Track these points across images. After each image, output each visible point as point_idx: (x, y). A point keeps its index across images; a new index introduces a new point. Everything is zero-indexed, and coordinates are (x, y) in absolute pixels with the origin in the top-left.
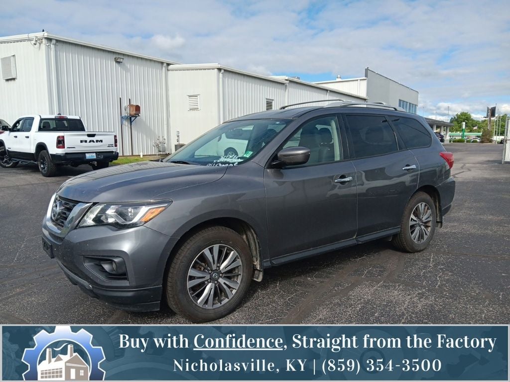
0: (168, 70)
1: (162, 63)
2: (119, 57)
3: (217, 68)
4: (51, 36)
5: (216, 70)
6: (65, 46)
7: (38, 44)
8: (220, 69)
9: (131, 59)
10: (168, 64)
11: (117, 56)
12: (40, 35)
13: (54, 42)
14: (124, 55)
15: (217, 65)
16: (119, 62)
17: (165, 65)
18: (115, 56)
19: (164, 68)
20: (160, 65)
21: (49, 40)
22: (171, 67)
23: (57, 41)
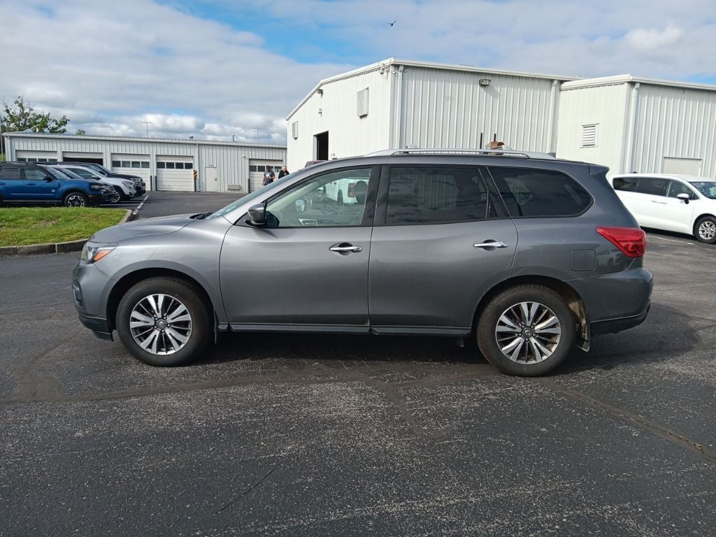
0: (560, 90)
1: (552, 81)
2: (485, 79)
3: (629, 82)
4: (399, 61)
5: (626, 84)
6: (415, 72)
7: (385, 73)
8: (632, 84)
9: (503, 80)
10: (562, 82)
11: (483, 78)
12: (387, 62)
13: (401, 68)
14: (493, 75)
15: (629, 77)
16: (485, 86)
17: (555, 83)
18: (478, 78)
19: (553, 88)
20: (548, 84)
21: (396, 66)
22: (565, 85)
23: (406, 67)
